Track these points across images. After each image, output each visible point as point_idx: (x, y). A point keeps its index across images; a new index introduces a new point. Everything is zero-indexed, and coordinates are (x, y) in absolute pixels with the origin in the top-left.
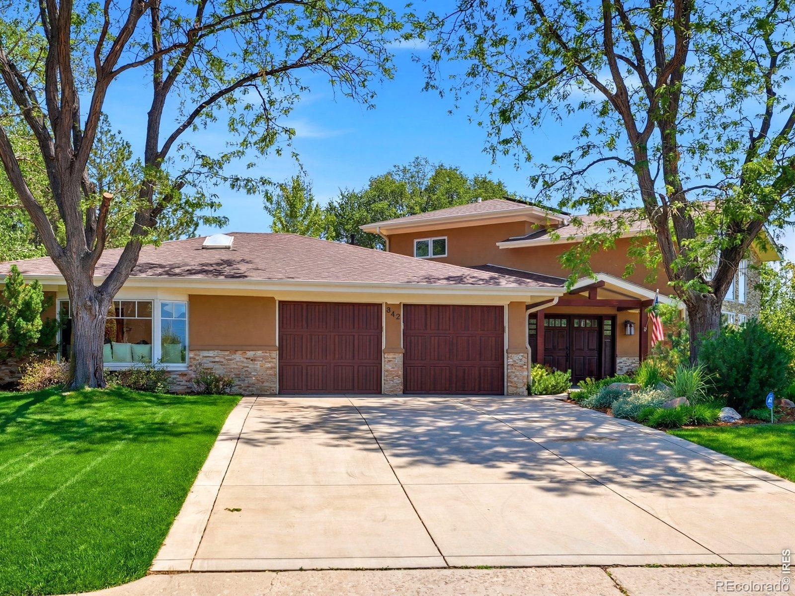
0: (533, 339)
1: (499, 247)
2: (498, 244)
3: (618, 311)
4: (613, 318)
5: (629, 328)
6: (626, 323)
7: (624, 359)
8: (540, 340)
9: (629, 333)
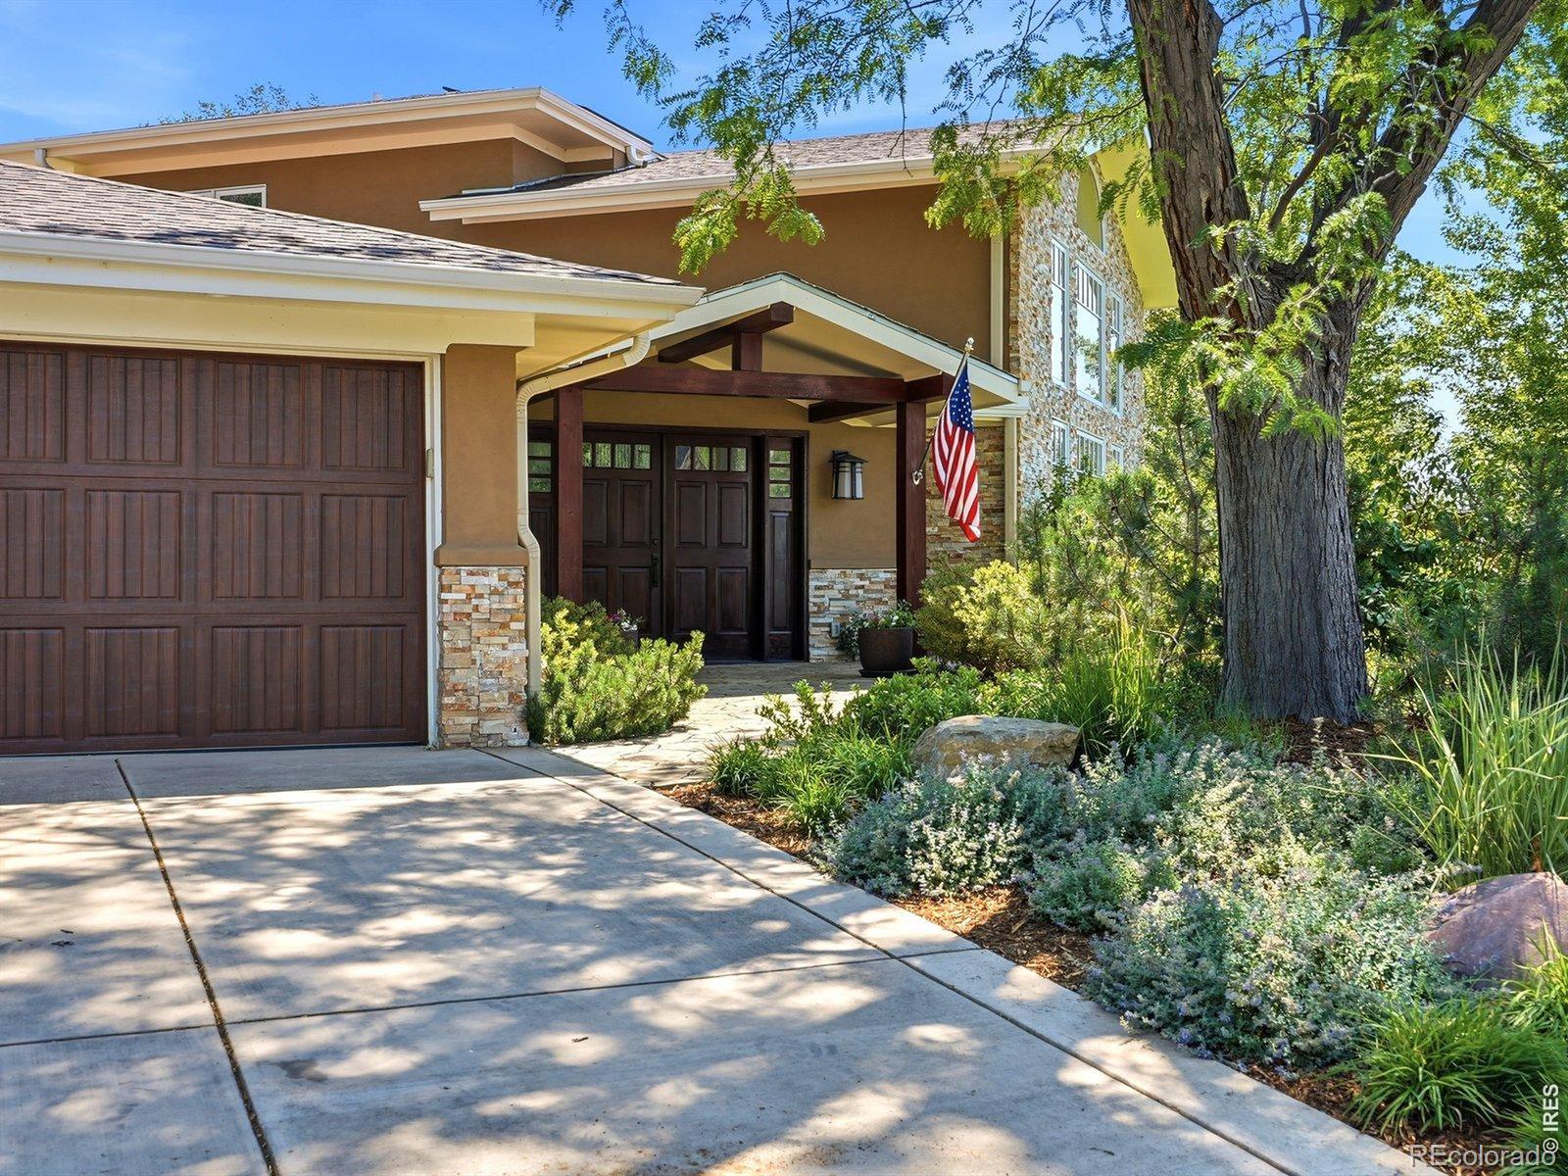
0: (545, 515)
1: (428, 213)
2: (424, 205)
3: (811, 421)
4: (798, 446)
5: (847, 477)
6: (838, 461)
7: (832, 573)
8: (569, 513)
9: (847, 494)
